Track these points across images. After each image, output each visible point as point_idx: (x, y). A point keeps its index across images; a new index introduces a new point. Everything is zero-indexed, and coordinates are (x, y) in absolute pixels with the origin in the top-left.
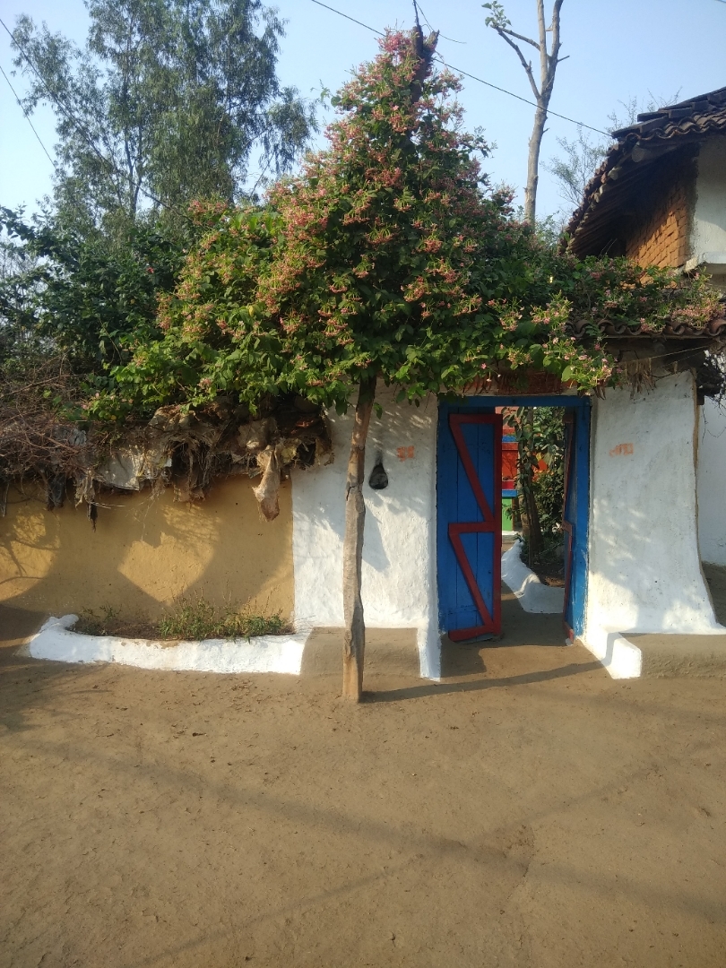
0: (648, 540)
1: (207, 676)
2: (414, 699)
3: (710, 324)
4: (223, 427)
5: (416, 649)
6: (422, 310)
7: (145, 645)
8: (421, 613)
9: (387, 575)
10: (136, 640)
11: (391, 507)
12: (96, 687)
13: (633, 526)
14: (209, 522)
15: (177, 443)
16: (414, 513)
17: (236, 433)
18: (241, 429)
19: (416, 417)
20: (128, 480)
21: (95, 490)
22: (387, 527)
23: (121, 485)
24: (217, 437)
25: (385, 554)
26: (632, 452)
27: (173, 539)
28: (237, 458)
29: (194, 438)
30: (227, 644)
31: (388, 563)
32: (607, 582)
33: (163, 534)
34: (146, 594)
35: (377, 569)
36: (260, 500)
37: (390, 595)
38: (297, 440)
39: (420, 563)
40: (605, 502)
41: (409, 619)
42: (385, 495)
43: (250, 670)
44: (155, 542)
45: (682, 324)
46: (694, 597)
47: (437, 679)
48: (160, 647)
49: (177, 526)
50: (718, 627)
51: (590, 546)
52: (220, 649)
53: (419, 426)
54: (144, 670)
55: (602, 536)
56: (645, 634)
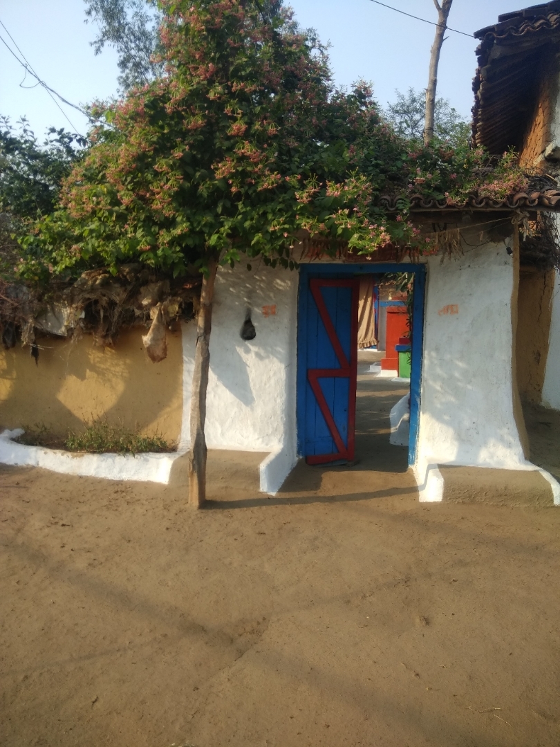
0: (469, 387)
1: (101, 481)
2: (245, 509)
3: (511, 197)
4: (129, 288)
5: (258, 469)
6: (230, 186)
7: (60, 455)
8: (277, 441)
9: (252, 409)
10: (55, 451)
11: (258, 355)
12: (18, 484)
13: (457, 374)
14: (121, 363)
15: (89, 299)
16: (275, 359)
17: (139, 293)
18: (142, 289)
19: (278, 281)
20: (60, 327)
21: (35, 335)
22: (253, 371)
23: (55, 331)
24: (124, 296)
25: (251, 392)
26: (457, 312)
27: (95, 375)
28: (138, 312)
29: (104, 296)
30: (118, 457)
31: (253, 399)
32: (434, 421)
33: (88, 371)
34: (74, 416)
35: (244, 403)
36: (146, 346)
37: (254, 425)
38: (179, 299)
39: (279, 400)
40: (434, 354)
41: (267, 445)
42: (253, 345)
43: (135, 478)
44: (82, 377)
45: (484, 198)
46: (506, 437)
47: (273, 494)
48: (70, 456)
49: (98, 365)
50: (526, 464)
51: (422, 391)
52: (113, 461)
53: (280, 288)
54: (58, 473)
55: (431, 383)
56: (460, 466)
